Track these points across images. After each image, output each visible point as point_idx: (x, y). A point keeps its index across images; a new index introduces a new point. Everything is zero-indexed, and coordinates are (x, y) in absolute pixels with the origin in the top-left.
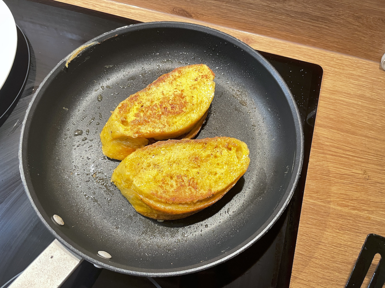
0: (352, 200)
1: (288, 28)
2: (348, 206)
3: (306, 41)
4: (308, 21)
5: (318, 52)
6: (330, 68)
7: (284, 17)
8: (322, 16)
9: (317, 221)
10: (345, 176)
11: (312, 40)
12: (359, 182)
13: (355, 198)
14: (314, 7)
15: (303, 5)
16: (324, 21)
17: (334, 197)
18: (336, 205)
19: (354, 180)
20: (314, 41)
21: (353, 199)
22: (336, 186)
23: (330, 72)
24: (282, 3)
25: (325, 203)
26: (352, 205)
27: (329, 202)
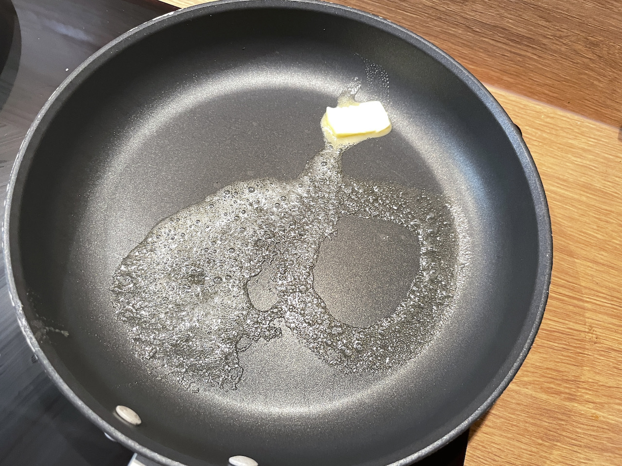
0: (567, 381)
1: (466, 52)
2: (559, 393)
3: (495, 78)
4: (504, 43)
5: (514, 101)
6: (534, 132)
7: (460, 32)
8: (530, 36)
9: (503, 420)
10: (556, 334)
11: (505, 78)
12: (581, 348)
13: (573, 379)
14: (518, 18)
15: (498, 13)
16: (531, 45)
17: (535, 375)
18: (539, 390)
19: (572, 342)
20: (509, 79)
21: (569, 379)
22: (540, 353)
23: (534, 139)
24: (461, 4)
25: (519, 386)
26: (567, 391)
27: (526, 385)
